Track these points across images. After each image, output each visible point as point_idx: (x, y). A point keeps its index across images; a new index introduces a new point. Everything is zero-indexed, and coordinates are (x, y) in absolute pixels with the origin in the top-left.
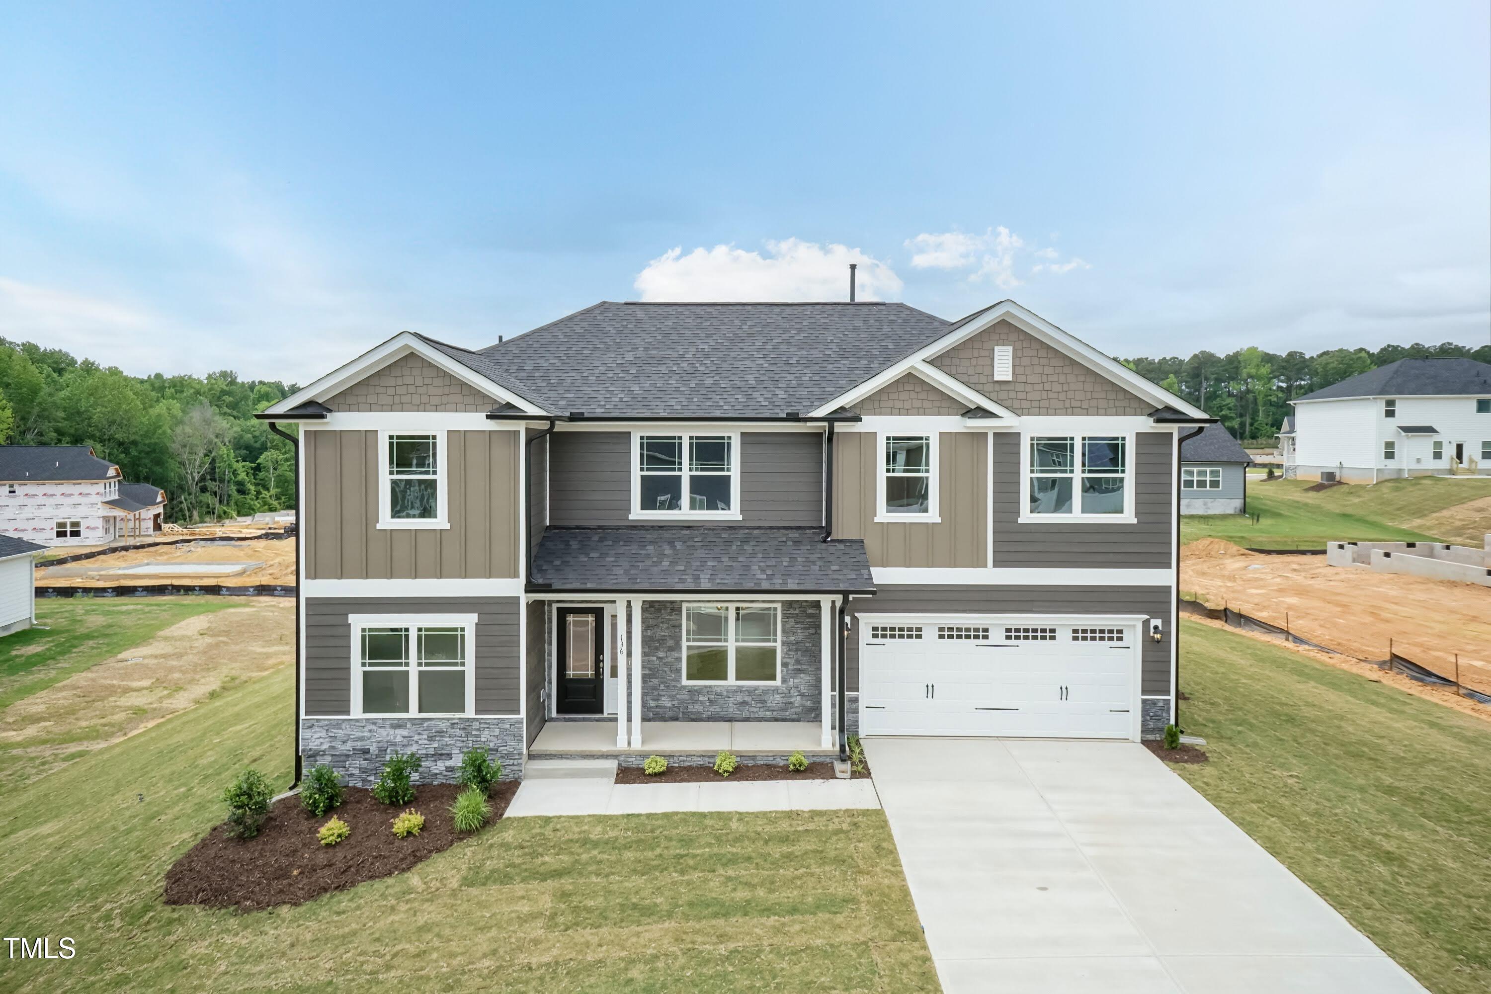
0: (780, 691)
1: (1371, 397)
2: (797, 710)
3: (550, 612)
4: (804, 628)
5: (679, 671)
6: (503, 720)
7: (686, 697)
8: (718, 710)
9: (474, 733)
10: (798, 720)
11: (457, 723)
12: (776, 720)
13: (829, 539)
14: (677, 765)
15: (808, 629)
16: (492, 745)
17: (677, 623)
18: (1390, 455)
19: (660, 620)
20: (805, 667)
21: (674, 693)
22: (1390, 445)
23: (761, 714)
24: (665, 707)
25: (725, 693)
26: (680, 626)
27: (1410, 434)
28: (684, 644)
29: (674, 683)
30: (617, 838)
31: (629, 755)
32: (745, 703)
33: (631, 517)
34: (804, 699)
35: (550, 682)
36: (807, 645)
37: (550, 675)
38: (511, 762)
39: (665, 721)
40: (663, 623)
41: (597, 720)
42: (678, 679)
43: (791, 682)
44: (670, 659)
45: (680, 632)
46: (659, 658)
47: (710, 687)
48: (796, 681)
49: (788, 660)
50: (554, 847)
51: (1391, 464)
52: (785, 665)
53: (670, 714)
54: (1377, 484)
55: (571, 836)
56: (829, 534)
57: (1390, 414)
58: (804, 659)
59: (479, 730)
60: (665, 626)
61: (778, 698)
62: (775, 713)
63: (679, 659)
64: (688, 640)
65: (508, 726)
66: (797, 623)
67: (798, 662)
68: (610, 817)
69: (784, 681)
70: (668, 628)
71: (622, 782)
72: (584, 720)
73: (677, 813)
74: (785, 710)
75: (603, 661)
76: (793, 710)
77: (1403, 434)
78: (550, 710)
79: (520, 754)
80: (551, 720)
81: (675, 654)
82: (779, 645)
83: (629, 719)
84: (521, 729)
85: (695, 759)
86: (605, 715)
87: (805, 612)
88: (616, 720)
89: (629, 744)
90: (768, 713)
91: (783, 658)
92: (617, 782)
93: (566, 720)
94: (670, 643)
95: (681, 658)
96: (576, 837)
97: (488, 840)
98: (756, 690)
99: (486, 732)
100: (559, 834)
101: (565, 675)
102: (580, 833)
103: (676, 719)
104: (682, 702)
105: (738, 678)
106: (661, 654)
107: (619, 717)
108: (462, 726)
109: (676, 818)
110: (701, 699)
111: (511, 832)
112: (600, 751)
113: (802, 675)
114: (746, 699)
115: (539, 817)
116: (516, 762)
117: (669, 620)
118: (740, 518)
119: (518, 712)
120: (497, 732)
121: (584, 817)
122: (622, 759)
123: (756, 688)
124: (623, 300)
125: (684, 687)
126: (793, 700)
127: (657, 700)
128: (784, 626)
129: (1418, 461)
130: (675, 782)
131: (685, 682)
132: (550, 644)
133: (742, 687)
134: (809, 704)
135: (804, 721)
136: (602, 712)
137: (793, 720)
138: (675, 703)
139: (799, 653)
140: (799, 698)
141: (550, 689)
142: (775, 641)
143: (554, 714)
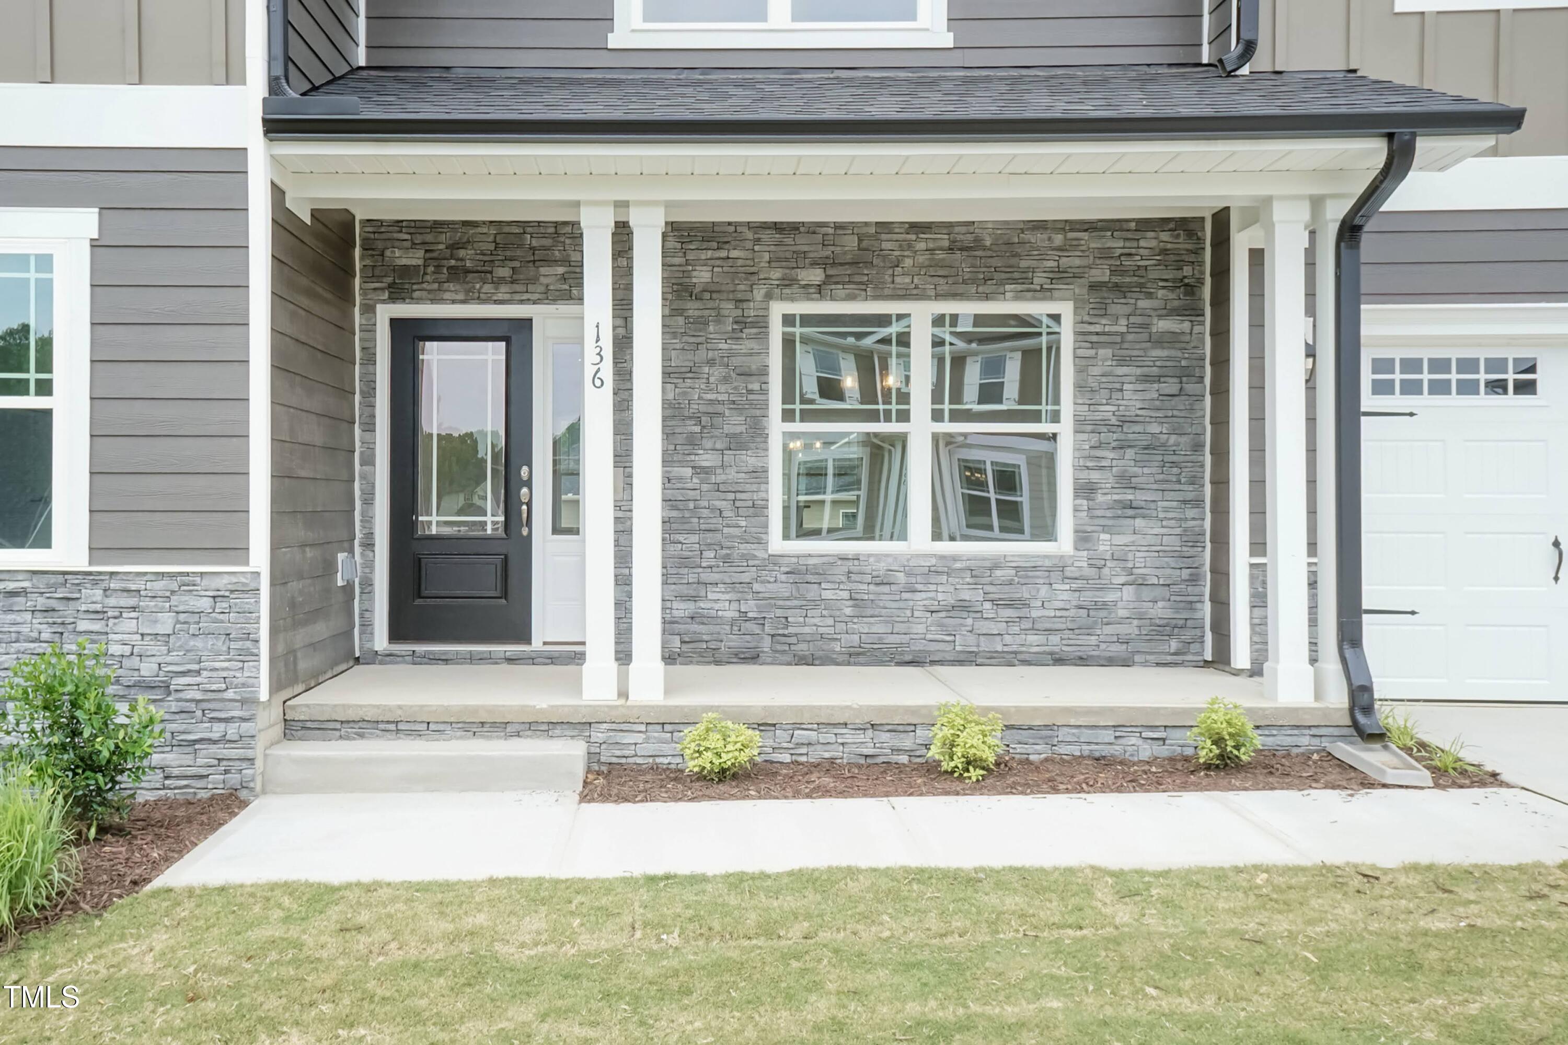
0: (1069, 572)
2: (1123, 629)
3: (369, 329)
4: (1146, 379)
5: (759, 509)
6: (187, 583)
7: (784, 590)
8: (880, 628)
9: (83, 626)
10: (1126, 663)
11: (23, 592)
12: (1059, 660)
13: (1245, 70)
14: (787, 758)
15: (1158, 379)
16: (148, 669)
17: (754, 364)
19: (702, 354)
20: (1149, 496)
21: (746, 578)
23: (1012, 642)
24: (715, 620)
25: (901, 577)
26: (763, 372)
28: (776, 427)
29: (744, 548)
30: (617, 957)
31: (622, 724)
32: (963, 607)
33: (613, 41)
34: (1147, 593)
35: (369, 545)
36: (1155, 428)
37: (368, 520)
38: (217, 730)
39: (718, 663)
40: (711, 362)
41: (510, 660)
42: (761, 542)
43: (1105, 543)
44: (732, 474)
45: (764, 392)
46: (699, 470)
47: (856, 558)
48: (1120, 540)
49: (1095, 476)
50: (333, 991)
52: (1084, 490)
53: (734, 642)
55: (413, 954)
56: (1249, 49)
58: (1146, 473)
59: (99, 614)
60: (717, 373)
61: (1063, 594)
62: (1055, 639)
63: (760, 475)
64: (788, 416)
65: (205, 604)
66: (1122, 361)
67: (1126, 481)
68: (583, 886)
69: (1083, 538)
70: (726, 379)
71: (605, 797)
72: (472, 659)
73: (852, 872)
74: (1088, 630)
75: (529, 483)
76: (1108, 630)
78: (367, 626)
79: (249, 701)
80: (372, 658)
81: (750, 460)
82: (1065, 429)
84: (251, 614)
85: (849, 736)
86: (537, 643)
87: (1146, 326)
88: (575, 658)
89: (623, 694)
90: (1032, 638)
91: (1076, 468)
92: (586, 797)
93: (416, 659)
94: (735, 424)
95: (765, 471)
96: (437, 951)
97: (48, 968)
98: (995, 566)
99: (128, 625)
100: (362, 942)
101: (413, 525)
102: (454, 938)
103: (751, 657)
104: (771, 600)
106: (707, 459)
108: (41, 602)
109: (853, 887)
110: (827, 595)
111: (160, 939)
112: (523, 709)
113: (1139, 522)
114: (966, 595)
115: (289, 888)
116: (232, 730)
117: (731, 354)
118: (947, 40)
119: (240, 552)
120: (165, 624)
121: (473, 886)
122: (598, 736)
123: (996, 564)
125: (775, 560)
126: (1111, 597)
127: (694, 598)
128: (1080, 370)
130: (797, 795)
131: (777, 543)
132: (369, 426)
133: (955, 558)
134: (1161, 611)
135: (1145, 664)
136: (528, 641)
137: (1110, 662)
138: (750, 607)
139: (1130, 453)
140: (1128, 593)
141: (369, 565)
142: (1055, 417)
143: (381, 641)
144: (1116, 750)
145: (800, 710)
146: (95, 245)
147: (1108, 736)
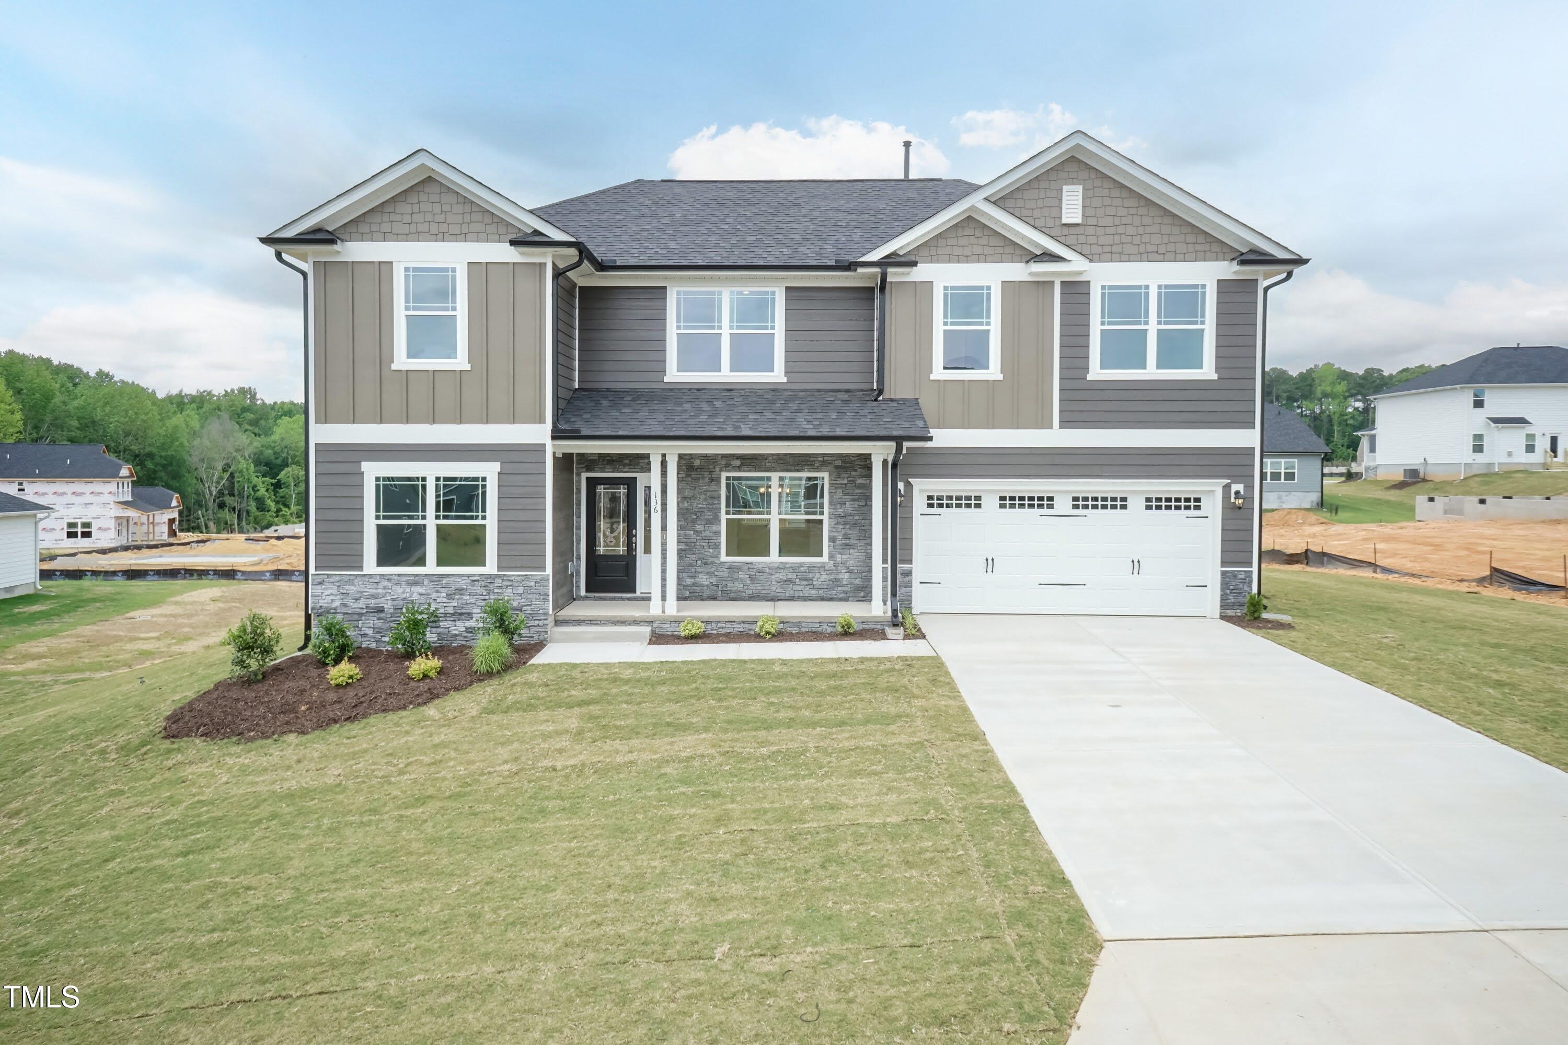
0: (827, 568)
1: (1458, 386)
2: (845, 588)
3: (579, 481)
4: (853, 500)
5: (717, 546)
6: (527, 577)
7: (726, 574)
8: (760, 588)
9: (496, 591)
10: (846, 600)
11: (477, 581)
12: (823, 599)
13: (881, 398)
14: (715, 632)
15: (858, 500)
16: (515, 604)
17: (715, 494)
18: (1478, 449)
19: (697, 491)
20: (855, 542)
21: (712, 570)
22: (1478, 437)
23: (806, 593)
24: (701, 585)
25: (767, 570)
26: (719, 497)
27: (1500, 425)
28: (724, 517)
29: (712, 560)
30: (649, 677)
31: (663, 621)
32: (788, 581)
33: (666, 379)
34: (853, 576)
35: (579, 558)
36: (856, 518)
37: (578, 550)
38: (537, 622)
39: (703, 600)
40: (700, 494)
41: (629, 599)
42: (717, 556)
43: (839, 558)
44: (707, 533)
45: (719, 504)
46: (696, 532)
47: (751, 563)
48: (844, 557)
49: (836, 534)
50: (581, 684)
51: (1480, 458)
52: (832, 539)
53: (708, 592)
54: (1465, 479)
55: (600, 676)
56: (881, 392)
57: (1479, 404)
58: (854, 533)
59: (501, 587)
60: (702, 497)
61: (824, 576)
62: (821, 592)
63: (718, 534)
64: (728, 513)
65: (533, 584)
66: (845, 494)
67: (846, 536)
68: (643, 663)
69: (831, 556)
70: (705, 499)
71: (655, 643)
72: (615, 599)
73: (715, 660)
74: (833, 589)
75: (635, 536)
76: (840, 588)
77: (1493, 425)
78: (578, 587)
79: (546, 614)
80: (580, 598)
81: (714, 528)
82: (825, 518)
83: (664, 598)
84: (547, 587)
85: (736, 626)
86: (638, 594)
87: (854, 482)
88: (649, 599)
89: (663, 612)
90: (813, 592)
91: (830, 532)
92: (649, 644)
93: (595, 599)
94: (709, 515)
95: (719, 532)
96: (606, 676)
97: (510, 681)
98: (801, 566)
99: (509, 590)
100: (587, 675)
101: (595, 551)
102: (610, 674)
103: (713, 598)
104: (721, 579)
105: (781, 553)
106: (699, 528)
107: (653, 596)
108: (483, 584)
109: (714, 663)
110: (741, 576)
111: (536, 675)
112: (632, 616)
113: (851, 551)
114: (790, 576)
115: (566, 664)
116: (541, 623)
117: (707, 491)
118: (785, 380)
119: (543, 568)
120: (521, 590)
121: (614, 664)
122: (655, 625)
123: (801, 565)
124: (658, 178)
125: (723, 564)
126: (841, 577)
127: (694, 577)
128: (831, 497)
129: (1510, 454)
130: (713, 643)
131: (724, 558)
132: (579, 516)
133: (787, 563)
134: (858, 582)
135: (853, 601)
136: (635, 592)
137: (840, 600)
138: (714, 580)
139: (848, 526)
140: (847, 575)
141: (579, 565)
142: (822, 513)
143: (583, 592)
144: (820, 629)
145: (720, 617)
146: (499, 473)
147: (817, 625)
